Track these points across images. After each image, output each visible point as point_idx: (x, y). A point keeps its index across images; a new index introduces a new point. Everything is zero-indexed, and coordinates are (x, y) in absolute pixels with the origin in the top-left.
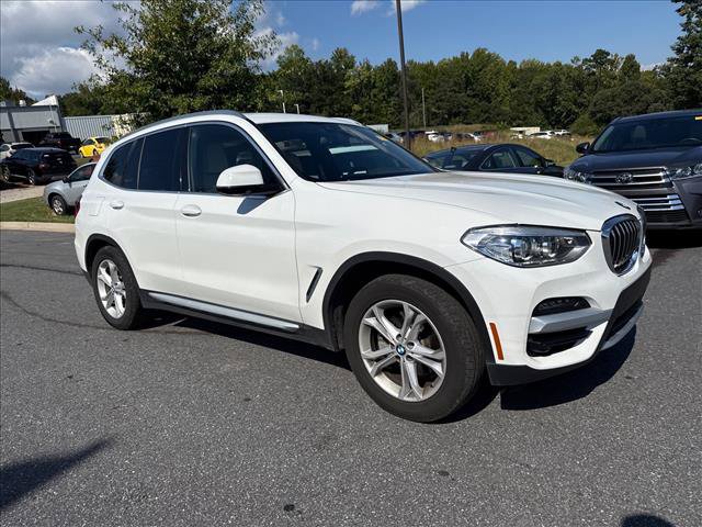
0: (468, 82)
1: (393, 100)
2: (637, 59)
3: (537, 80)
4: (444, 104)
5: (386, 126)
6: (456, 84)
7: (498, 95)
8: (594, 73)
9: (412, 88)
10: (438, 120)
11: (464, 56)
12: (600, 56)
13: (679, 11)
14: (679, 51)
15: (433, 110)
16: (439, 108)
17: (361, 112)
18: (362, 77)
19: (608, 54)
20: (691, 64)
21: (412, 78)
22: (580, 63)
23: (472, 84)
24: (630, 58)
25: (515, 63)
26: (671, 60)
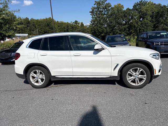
0: (48, 25)
1: (28, 28)
2: (83, 23)
3: (64, 26)
4: (42, 30)
5: (27, 34)
6: (45, 25)
7: (55, 28)
8: (75, 25)
9: (34, 25)
10: (41, 33)
11: (46, 19)
12: (76, 22)
13: (91, 14)
14: (92, 22)
15: (40, 31)
16: (41, 30)
17: (19, 30)
18: (19, 21)
19: (78, 22)
20: (94, 25)
21: (33, 23)
22: (72, 23)
23: (49, 25)
24: (82, 23)
25: (58, 21)
26: (90, 24)
